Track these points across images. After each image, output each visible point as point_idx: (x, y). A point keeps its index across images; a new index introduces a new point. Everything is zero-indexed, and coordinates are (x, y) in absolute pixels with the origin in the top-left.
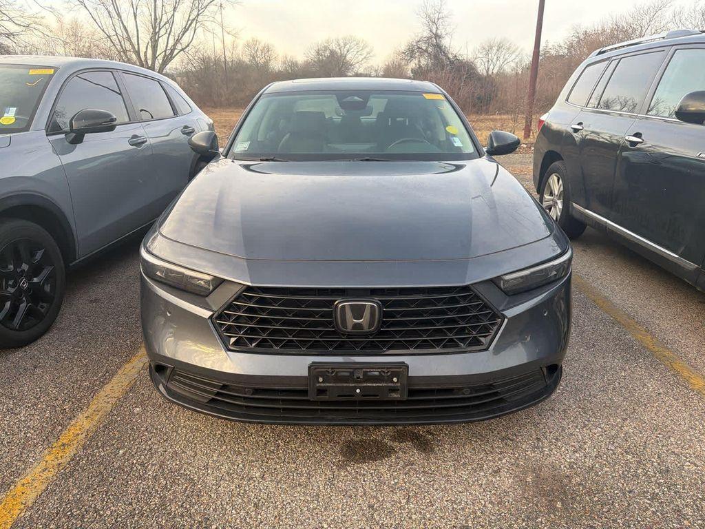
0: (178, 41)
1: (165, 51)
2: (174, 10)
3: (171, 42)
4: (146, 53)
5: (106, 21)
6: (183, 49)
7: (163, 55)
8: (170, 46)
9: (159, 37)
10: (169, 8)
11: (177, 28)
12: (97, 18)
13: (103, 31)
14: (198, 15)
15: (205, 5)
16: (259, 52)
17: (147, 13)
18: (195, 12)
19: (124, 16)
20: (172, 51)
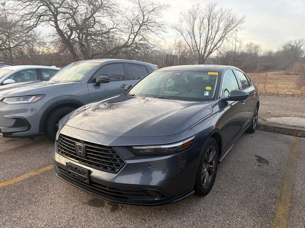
0: (215, 46)
1: (209, 50)
2: (216, 34)
3: (213, 46)
4: (202, 51)
5: (189, 40)
6: (217, 49)
7: (208, 52)
8: (212, 48)
9: (208, 45)
10: (214, 33)
11: (216, 41)
12: (186, 39)
13: (188, 44)
14: (225, 35)
15: (228, 31)
16: (253, 48)
17: (205, 36)
18: (224, 34)
19: (196, 37)
20: (212, 50)
